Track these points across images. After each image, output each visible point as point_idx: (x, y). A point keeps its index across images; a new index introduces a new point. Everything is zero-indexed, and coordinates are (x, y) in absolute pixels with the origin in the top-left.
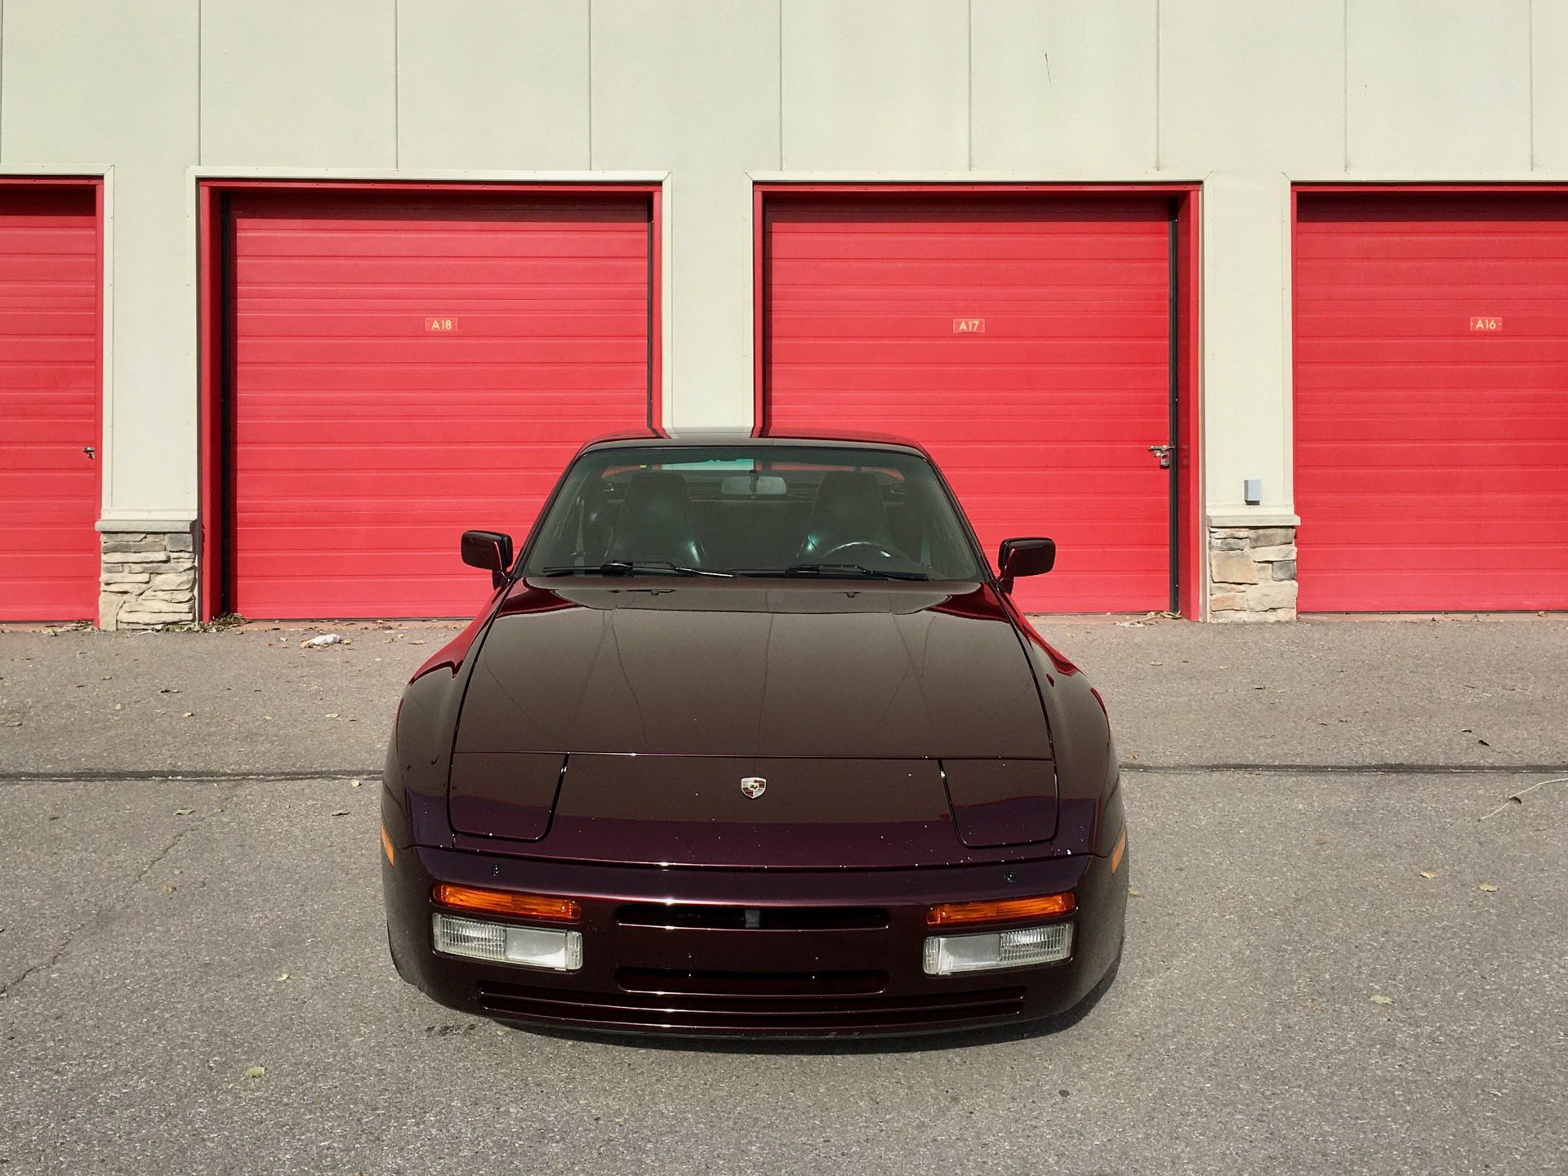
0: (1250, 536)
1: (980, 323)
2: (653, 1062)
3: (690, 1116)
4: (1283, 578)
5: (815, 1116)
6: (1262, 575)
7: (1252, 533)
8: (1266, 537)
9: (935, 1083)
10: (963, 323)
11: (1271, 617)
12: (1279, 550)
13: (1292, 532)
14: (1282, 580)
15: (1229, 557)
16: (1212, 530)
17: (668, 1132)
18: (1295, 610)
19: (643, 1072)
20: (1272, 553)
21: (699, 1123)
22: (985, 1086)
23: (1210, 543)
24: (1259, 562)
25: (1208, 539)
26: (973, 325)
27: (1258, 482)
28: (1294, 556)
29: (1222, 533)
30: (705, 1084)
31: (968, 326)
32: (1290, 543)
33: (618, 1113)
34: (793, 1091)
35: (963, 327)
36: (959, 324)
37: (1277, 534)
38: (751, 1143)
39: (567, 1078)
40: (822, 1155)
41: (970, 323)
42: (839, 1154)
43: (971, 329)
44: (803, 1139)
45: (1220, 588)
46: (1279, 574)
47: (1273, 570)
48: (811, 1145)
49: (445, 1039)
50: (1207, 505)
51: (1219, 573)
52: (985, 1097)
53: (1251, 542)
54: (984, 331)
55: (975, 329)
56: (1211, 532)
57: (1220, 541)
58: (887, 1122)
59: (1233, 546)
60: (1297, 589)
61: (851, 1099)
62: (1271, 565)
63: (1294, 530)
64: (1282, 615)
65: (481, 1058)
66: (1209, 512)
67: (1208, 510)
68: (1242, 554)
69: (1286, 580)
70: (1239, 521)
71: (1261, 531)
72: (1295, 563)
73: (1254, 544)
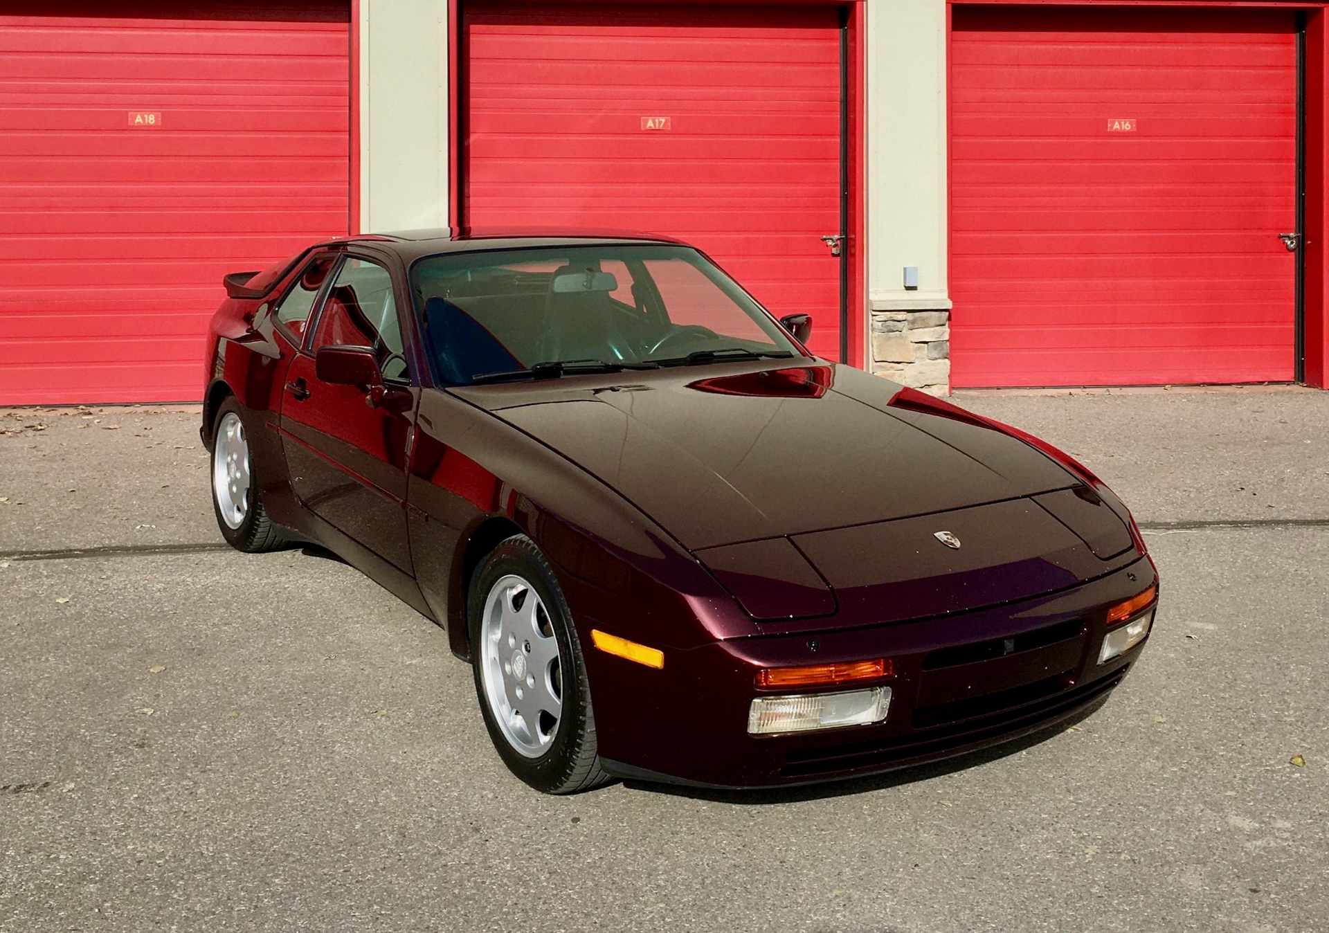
0: (908, 319)
1: (666, 121)
2: (208, 809)
3: (227, 855)
4: (937, 356)
5: (343, 850)
6: (919, 354)
7: (910, 316)
8: (923, 319)
9: (463, 817)
10: (650, 121)
12: (934, 331)
13: (945, 315)
14: (936, 359)
15: (889, 339)
16: (876, 314)
17: (203, 870)
18: (947, 387)
19: (196, 819)
20: (928, 334)
21: (233, 861)
22: (508, 817)
23: (872, 325)
24: (916, 343)
25: (870, 321)
26: (661, 122)
27: (915, 269)
28: (947, 337)
29: (883, 316)
30: (251, 827)
31: (655, 124)
32: (943, 325)
33: (162, 855)
34: (330, 829)
35: (651, 124)
36: (647, 122)
37: (931, 316)
38: (277, 876)
39: (123, 826)
40: (338, 883)
41: (657, 121)
42: (354, 881)
43: (657, 126)
44: (326, 870)
45: (881, 367)
46: (933, 354)
47: (928, 350)
48: (330, 875)
49: (17, 797)
50: (870, 290)
51: (879, 353)
52: (504, 826)
53: (908, 325)
54: (669, 128)
55: (662, 126)
56: (873, 315)
57: (880, 323)
58: (407, 852)
59: (892, 328)
60: (949, 367)
61: (381, 834)
62: (927, 345)
63: (947, 313)
64: (937, 392)
65: (47, 812)
66: (871, 298)
67: (870, 295)
68: (901, 335)
69: (939, 358)
70: (897, 305)
71: (917, 314)
72: (948, 343)
73: (911, 326)
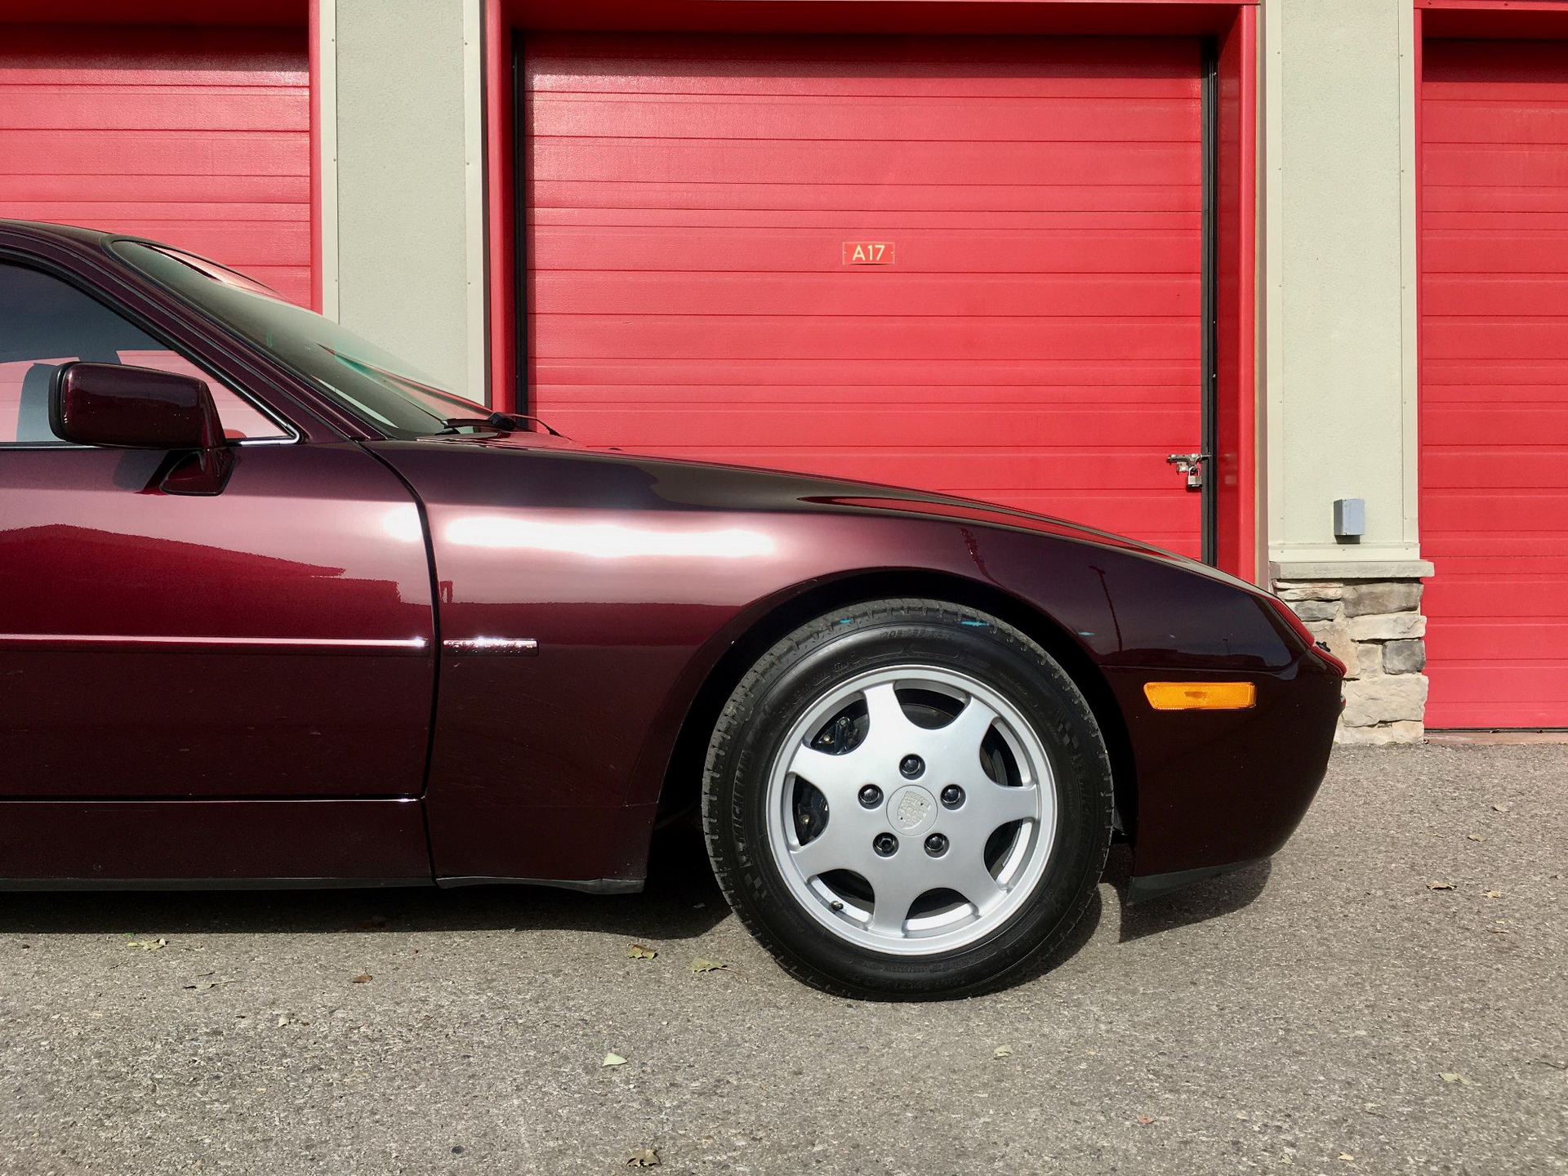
0: (1347, 596)
1: (888, 249)
4: (1403, 669)
6: (1366, 663)
7: (1348, 592)
8: (1375, 597)
10: (859, 248)
11: (1382, 737)
12: (1395, 621)
13: (1417, 590)
14: (1401, 672)
16: (1280, 585)
18: (1421, 726)
20: (1384, 626)
24: (1361, 642)
26: (876, 251)
27: (1359, 503)
28: (1421, 632)
29: (1297, 592)
31: (866, 251)
32: (1413, 609)
35: (859, 253)
36: (852, 250)
37: (1391, 592)
41: (870, 247)
43: (871, 258)
46: (1395, 662)
47: (1384, 654)
50: (1270, 544)
53: (1346, 608)
54: (894, 262)
55: (878, 258)
56: (1278, 590)
57: (1293, 605)
59: (1316, 613)
60: (1427, 689)
62: (1380, 647)
63: (1422, 586)
64: (1402, 733)
66: (1274, 556)
67: (1270, 552)
68: (1332, 626)
69: (1407, 671)
70: (1326, 569)
71: (1364, 588)
72: (1423, 644)
73: (1351, 610)
